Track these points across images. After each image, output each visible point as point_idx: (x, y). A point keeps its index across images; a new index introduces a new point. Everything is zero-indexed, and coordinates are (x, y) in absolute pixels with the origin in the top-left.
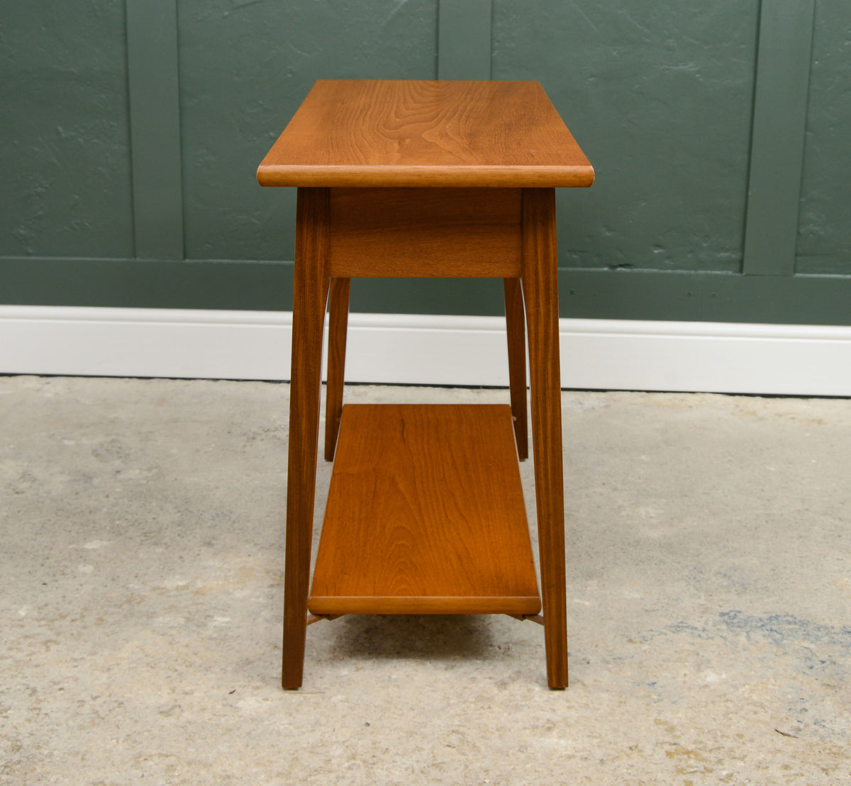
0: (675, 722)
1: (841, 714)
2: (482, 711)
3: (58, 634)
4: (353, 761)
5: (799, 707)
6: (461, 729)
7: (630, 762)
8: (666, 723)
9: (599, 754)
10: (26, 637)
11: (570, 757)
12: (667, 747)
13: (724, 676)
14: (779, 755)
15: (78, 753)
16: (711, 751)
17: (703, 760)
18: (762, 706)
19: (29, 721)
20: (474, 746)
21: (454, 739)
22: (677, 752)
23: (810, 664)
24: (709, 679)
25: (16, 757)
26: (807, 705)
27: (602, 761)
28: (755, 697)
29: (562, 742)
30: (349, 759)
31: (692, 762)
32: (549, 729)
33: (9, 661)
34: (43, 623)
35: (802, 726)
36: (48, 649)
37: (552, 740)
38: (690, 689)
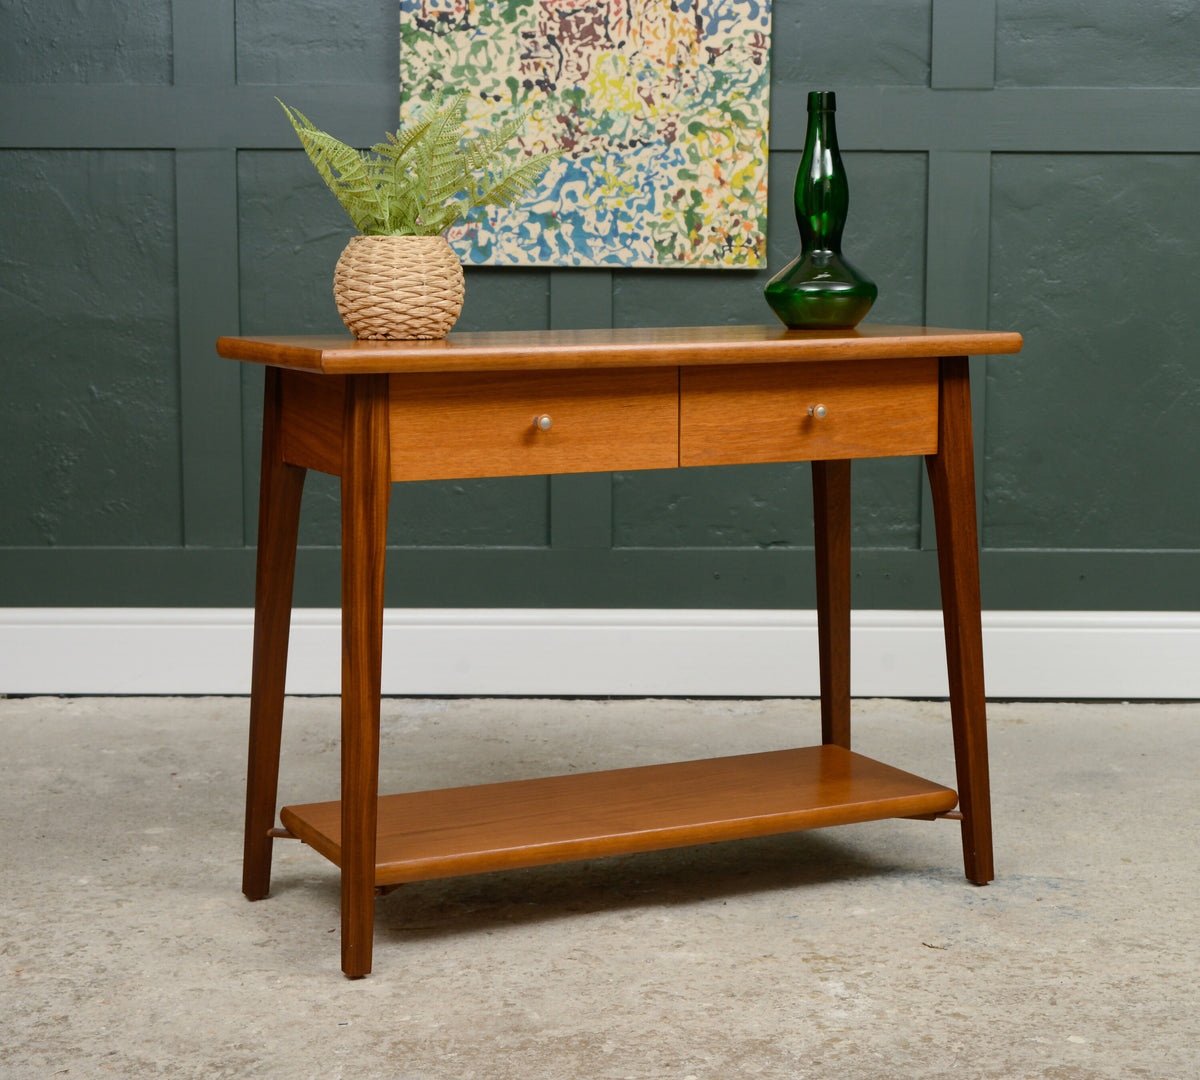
0: (815, 941)
1: (996, 933)
2: (606, 936)
3: (130, 895)
4: (467, 970)
5: (951, 929)
6: (583, 948)
7: (763, 966)
8: (805, 941)
9: (731, 961)
10: (92, 898)
11: (699, 964)
12: (806, 956)
13: (873, 910)
14: (923, 959)
15: (169, 972)
16: (850, 957)
17: (841, 963)
18: (911, 929)
19: (111, 952)
20: (597, 958)
21: (575, 954)
22: (815, 958)
23: (969, 901)
24: (855, 913)
25: (102, 976)
26: (960, 929)
27: (734, 966)
28: (903, 923)
29: (692, 955)
30: (462, 969)
31: (829, 965)
32: (678, 946)
33: (76, 915)
34: (108, 888)
35: (952, 943)
36: (119, 906)
37: (680, 954)
38: (833, 919)
